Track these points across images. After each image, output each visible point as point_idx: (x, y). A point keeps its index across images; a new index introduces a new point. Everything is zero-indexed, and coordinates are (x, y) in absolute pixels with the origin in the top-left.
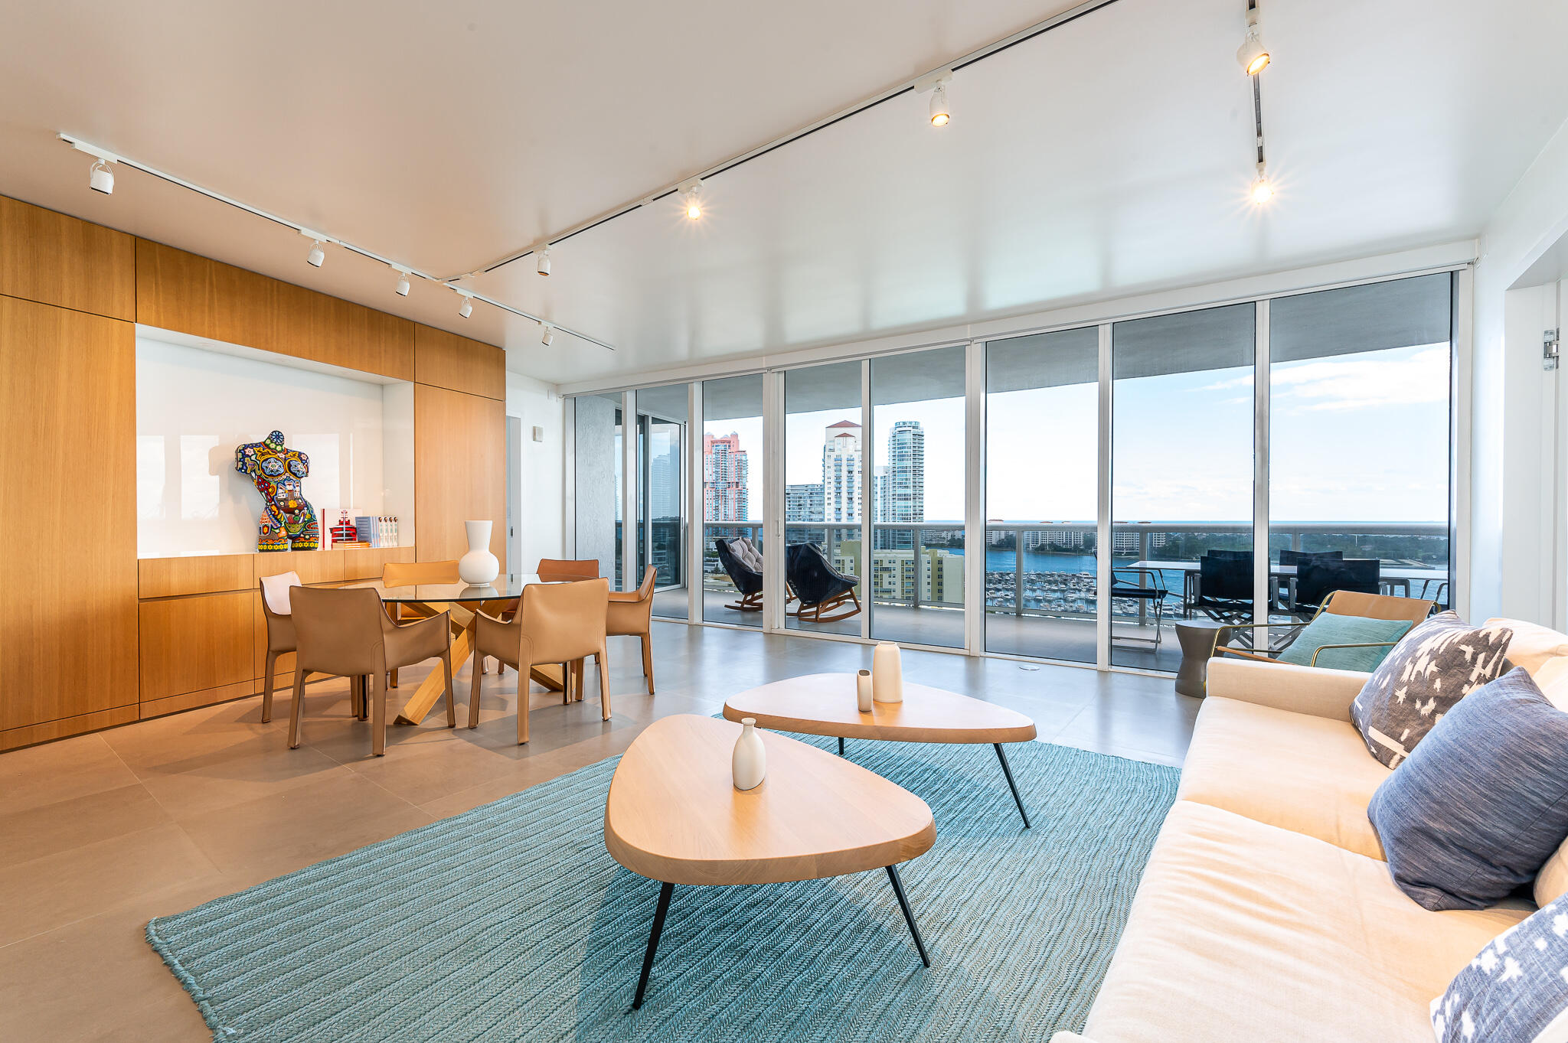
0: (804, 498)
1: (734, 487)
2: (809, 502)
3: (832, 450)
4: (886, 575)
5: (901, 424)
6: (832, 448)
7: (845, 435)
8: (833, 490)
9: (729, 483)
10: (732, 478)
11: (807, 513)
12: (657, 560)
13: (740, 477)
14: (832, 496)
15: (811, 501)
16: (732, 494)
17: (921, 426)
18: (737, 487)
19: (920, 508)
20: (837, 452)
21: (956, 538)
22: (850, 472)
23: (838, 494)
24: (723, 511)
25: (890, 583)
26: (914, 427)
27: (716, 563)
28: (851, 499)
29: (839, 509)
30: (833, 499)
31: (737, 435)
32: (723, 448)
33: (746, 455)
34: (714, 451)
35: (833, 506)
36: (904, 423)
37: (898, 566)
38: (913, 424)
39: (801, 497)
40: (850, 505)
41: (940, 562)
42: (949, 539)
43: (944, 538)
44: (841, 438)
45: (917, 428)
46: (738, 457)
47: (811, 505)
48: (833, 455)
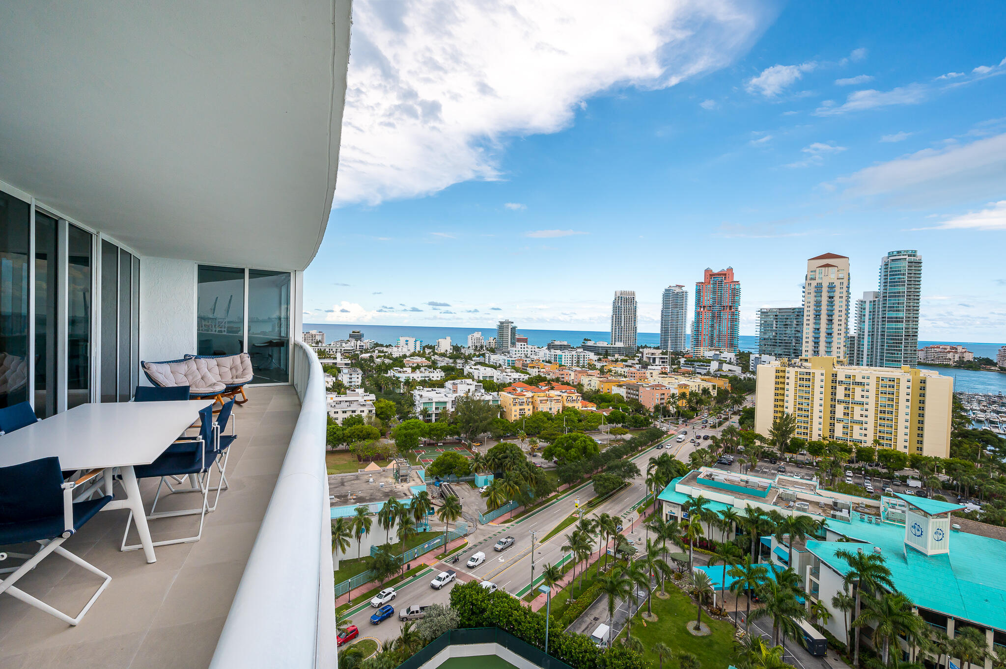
0: (791, 319)
1: (728, 309)
2: (795, 322)
3: (814, 279)
4: (858, 389)
5: (895, 253)
6: (812, 277)
7: (828, 265)
8: (812, 313)
9: (724, 306)
10: (727, 302)
11: (793, 332)
12: (661, 362)
13: (734, 302)
14: (812, 318)
15: (797, 322)
16: (726, 315)
17: (918, 254)
18: (730, 309)
19: (914, 330)
20: (818, 281)
21: (965, 360)
22: (831, 297)
23: (817, 316)
24: (718, 328)
25: (863, 396)
26: (909, 256)
27: (708, 367)
28: (831, 320)
29: (818, 329)
30: (812, 321)
31: (732, 269)
32: (720, 280)
33: (739, 284)
34: (712, 282)
35: (812, 326)
36: (899, 252)
37: (873, 382)
38: (910, 253)
39: (788, 319)
40: (830, 326)
41: (923, 381)
42: (956, 360)
43: (950, 359)
44: (823, 269)
45: (914, 256)
46: (732, 286)
47: (797, 325)
48: (814, 283)
